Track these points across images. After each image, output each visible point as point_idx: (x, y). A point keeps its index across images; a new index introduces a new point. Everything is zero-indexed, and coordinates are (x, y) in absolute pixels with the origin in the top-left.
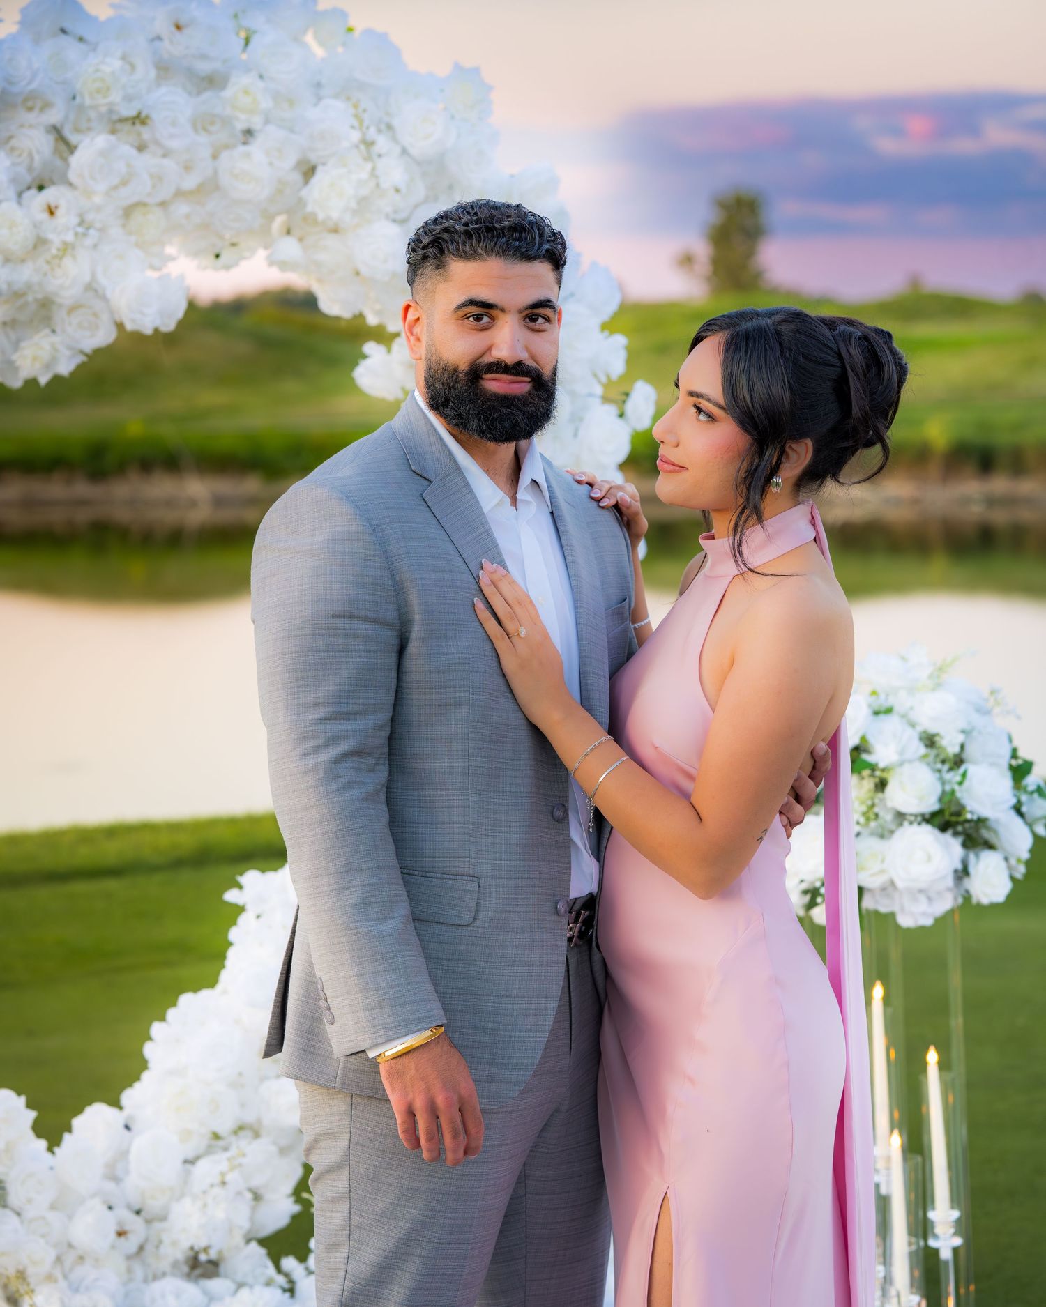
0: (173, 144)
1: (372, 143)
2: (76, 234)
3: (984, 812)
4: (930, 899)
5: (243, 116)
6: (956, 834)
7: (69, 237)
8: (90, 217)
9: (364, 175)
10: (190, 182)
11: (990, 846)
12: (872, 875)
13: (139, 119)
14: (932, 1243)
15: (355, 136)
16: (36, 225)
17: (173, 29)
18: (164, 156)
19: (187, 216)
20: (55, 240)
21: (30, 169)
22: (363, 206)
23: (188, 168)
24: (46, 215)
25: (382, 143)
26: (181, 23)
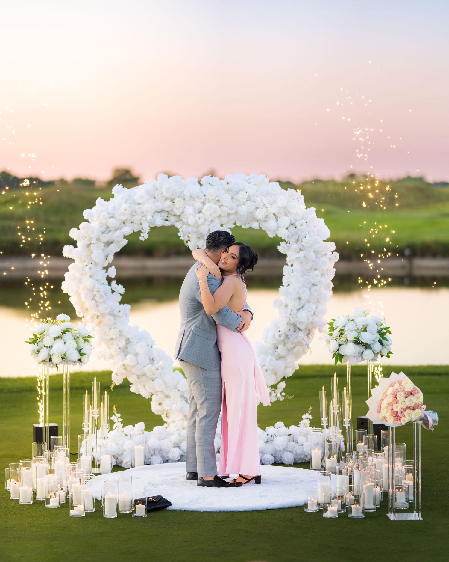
0: (227, 205)
1: (266, 205)
2: (203, 222)
3: (364, 341)
4: (357, 358)
5: (241, 200)
6: (363, 346)
7: (201, 223)
8: (206, 219)
9: (264, 211)
10: (232, 212)
11: (371, 349)
12: (344, 352)
13: (218, 201)
14: (344, 425)
15: (263, 204)
16: (196, 221)
17: (227, 184)
18: (226, 207)
19: (234, 218)
20: (199, 223)
21: (198, 210)
22: (266, 217)
23: (232, 209)
24: (199, 219)
25: (268, 205)
26: (229, 182)
